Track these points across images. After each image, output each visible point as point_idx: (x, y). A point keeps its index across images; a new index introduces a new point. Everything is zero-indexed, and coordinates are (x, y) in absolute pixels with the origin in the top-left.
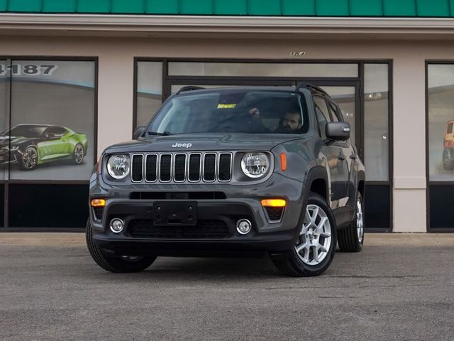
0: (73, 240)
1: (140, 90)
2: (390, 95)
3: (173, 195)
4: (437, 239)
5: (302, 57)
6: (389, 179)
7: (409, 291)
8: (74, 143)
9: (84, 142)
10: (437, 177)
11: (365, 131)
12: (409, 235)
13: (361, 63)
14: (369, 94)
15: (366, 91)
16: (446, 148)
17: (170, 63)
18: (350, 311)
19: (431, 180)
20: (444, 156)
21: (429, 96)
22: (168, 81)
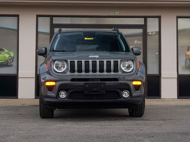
0: (7, 102)
1: (39, 30)
2: (160, 33)
3: (93, 80)
4: (182, 102)
5: (117, 15)
6: (159, 73)
7: (169, 127)
8: (7, 56)
9: (12, 55)
10: (182, 72)
11: (148, 50)
12: (169, 100)
13: (145, 18)
14: (150, 32)
15: (148, 31)
16: (186, 58)
17: (53, 18)
18: (140, 136)
19: (179, 74)
20: (186, 62)
21: (179, 34)
22: (53, 26)
